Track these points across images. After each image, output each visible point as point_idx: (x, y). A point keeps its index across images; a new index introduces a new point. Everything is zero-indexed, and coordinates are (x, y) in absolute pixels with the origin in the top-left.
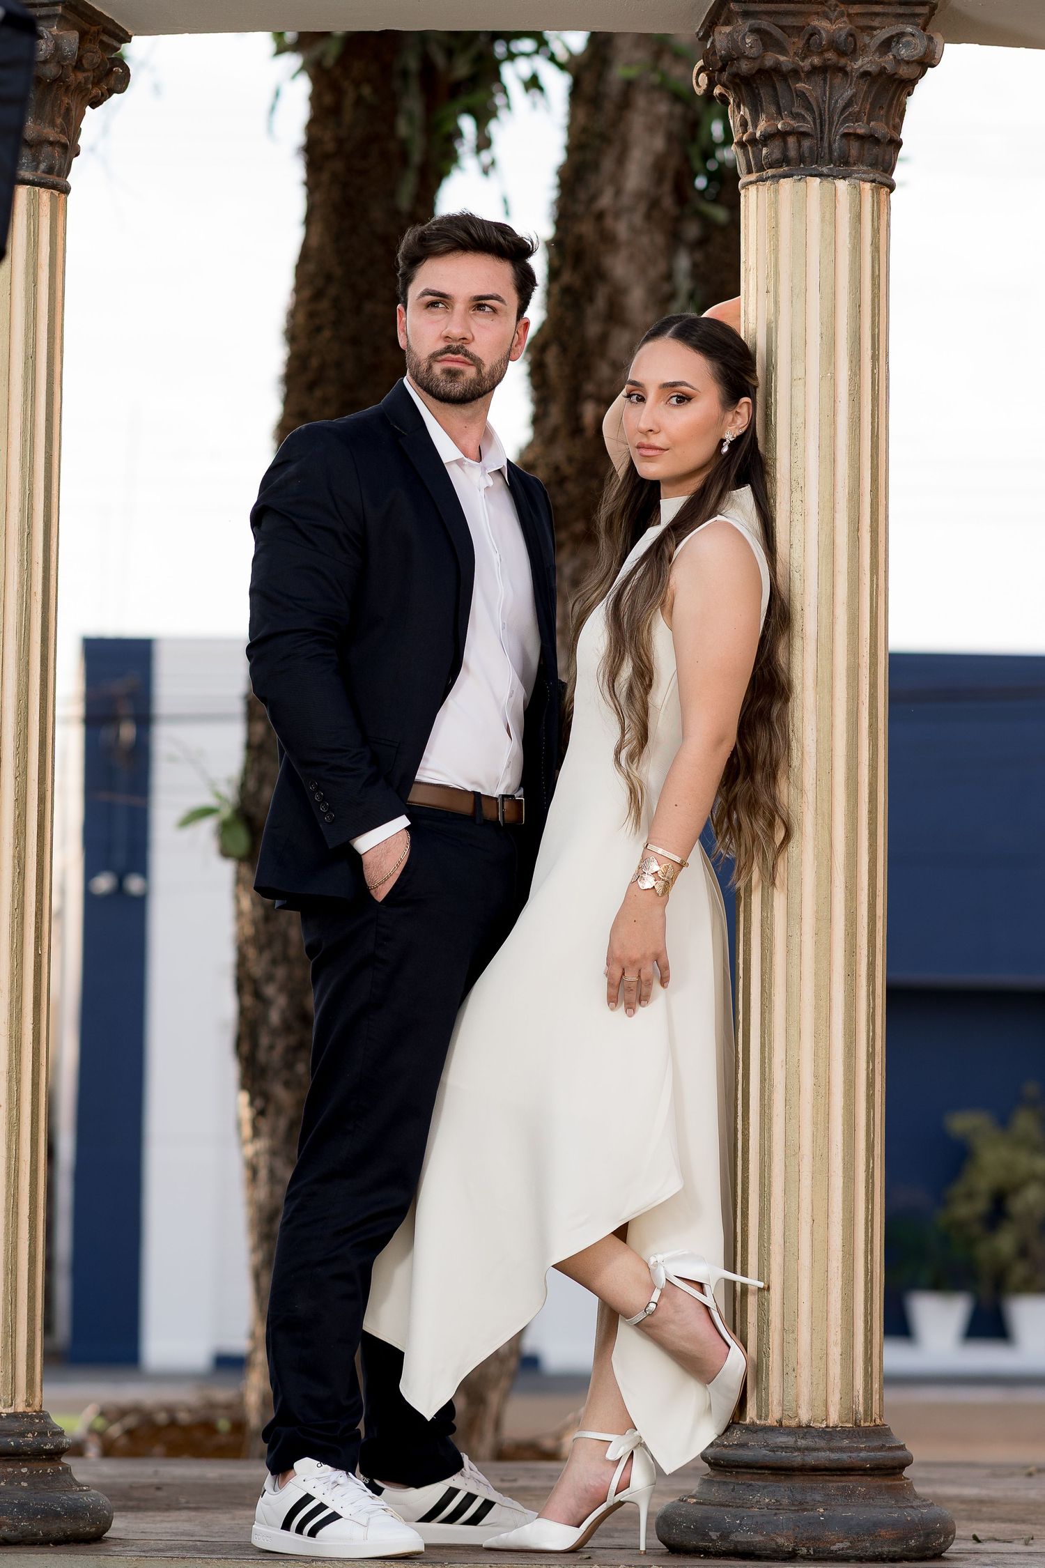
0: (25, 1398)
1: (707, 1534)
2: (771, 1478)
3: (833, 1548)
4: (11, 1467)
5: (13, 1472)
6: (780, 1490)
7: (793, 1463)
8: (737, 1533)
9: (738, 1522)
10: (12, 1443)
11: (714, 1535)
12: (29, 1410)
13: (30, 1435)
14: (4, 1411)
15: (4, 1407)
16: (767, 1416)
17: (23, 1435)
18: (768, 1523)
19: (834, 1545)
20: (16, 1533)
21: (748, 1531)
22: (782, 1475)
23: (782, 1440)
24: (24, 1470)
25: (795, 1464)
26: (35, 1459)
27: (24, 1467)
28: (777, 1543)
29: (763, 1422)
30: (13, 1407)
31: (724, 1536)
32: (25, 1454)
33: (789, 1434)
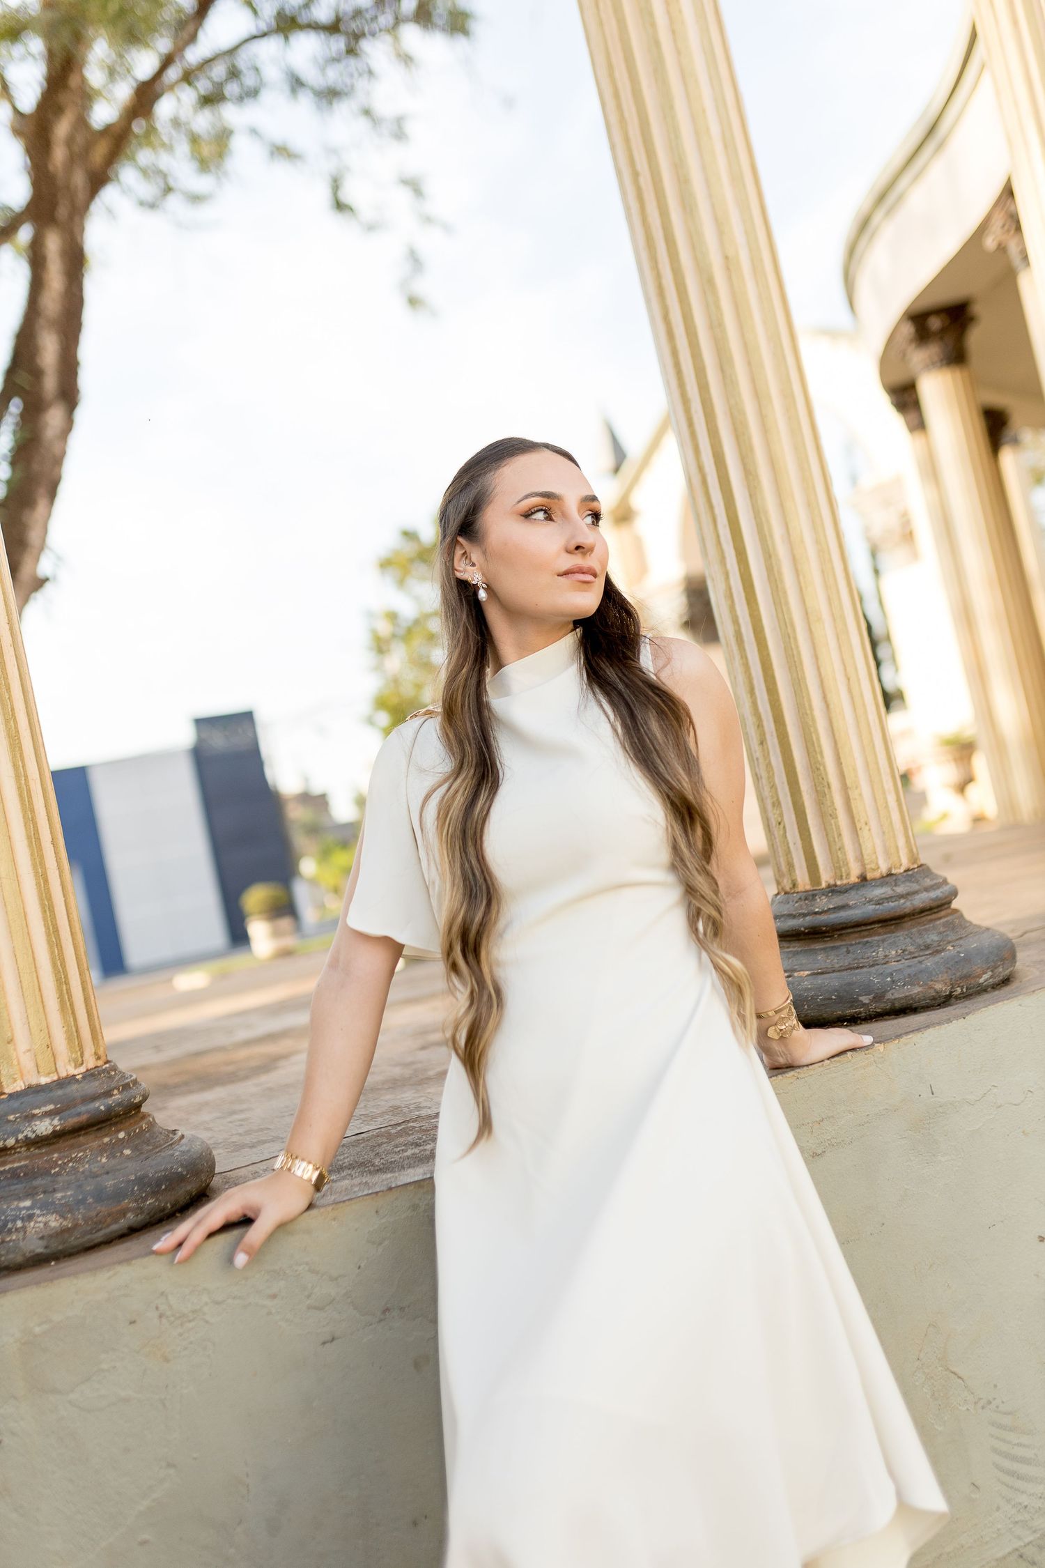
0: (93, 1051)
1: (857, 1000)
2: (881, 930)
3: (981, 981)
4: (106, 1135)
5: (111, 1140)
6: (900, 940)
7: (905, 910)
8: (893, 991)
9: (889, 979)
10: (102, 1108)
11: (865, 999)
12: (100, 1063)
13: (116, 1092)
14: (76, 1072)
15: (76, 1067)
16: (848, 875)
17: (108, 1094)
18: (921, 972)
19: (981, 977)
20: (140, 1217)
21: (904, 985)
22: (892, 925)
23: (878, 892)
24: (121, 1135)
25: (907, 911)
26: (125, 1118)
27: (119, 1131)
28: (935, 990)
29: (845, 882)
30: (84, 1065)
31: (878, 998)
32: (117, 1115)
33: (882, 885)
